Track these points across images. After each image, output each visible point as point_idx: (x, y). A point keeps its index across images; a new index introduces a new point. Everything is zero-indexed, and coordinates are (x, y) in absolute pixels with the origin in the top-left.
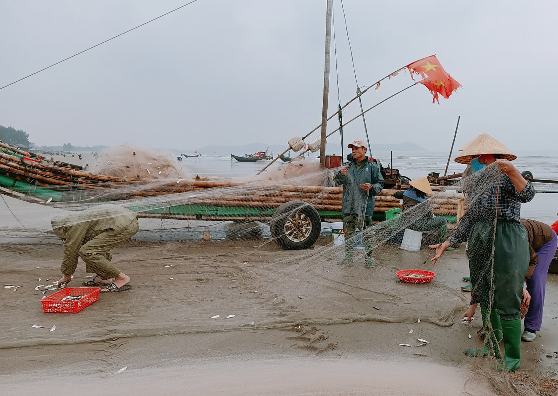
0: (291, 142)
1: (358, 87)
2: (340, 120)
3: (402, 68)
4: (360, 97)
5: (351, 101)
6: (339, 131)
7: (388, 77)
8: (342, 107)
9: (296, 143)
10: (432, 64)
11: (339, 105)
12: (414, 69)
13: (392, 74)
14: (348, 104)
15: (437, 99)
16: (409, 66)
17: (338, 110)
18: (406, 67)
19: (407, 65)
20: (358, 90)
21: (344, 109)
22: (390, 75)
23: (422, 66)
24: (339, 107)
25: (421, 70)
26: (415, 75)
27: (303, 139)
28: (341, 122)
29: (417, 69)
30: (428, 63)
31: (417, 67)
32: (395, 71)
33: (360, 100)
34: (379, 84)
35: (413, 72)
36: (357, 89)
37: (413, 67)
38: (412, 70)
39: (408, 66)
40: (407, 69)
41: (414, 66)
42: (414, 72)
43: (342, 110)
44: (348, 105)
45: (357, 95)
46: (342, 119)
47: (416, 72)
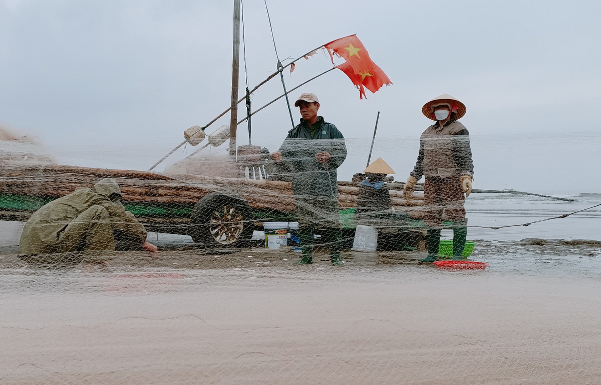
0: (189, 131)
1: (279, 61)
2: (247, 107)
3: (320, 48)
4: (281, 73)
5: (261, 84)
6: (247, 122)
7: (304, 57)
8: (250, 91)
9: (195, 134)
10: (355, 47)
11: (247, 88)
12: (334, 50)
13: (308, 54)
14: (257, 88)
15: (364, 94)
16: (328, 46)
17: (246, 95)
18: (324, 46)
19: (325, 44)
20: (279, 64)
21: (252, 93)
22: (306, 55)
23: (344, 48)
24: (246, 91)
25: (343, 52)
26: (335, 56)
27: (203, 129)
28: (249, 110)
29: (339, 50)
30: (351, 45)
31: (339, 48)
32: (311, 51)
33: (282, 76)
34: (294, 65)
35: (333, 54)
36: (277, 62)
37: (334, 48)
38: (332, 51)
39: (326, 46)
40: (326, 49)
41: (335, 46)
42: (335, 53)
43: (251, 95)
44: (256, 90)
45: (278, 69)
46: (250, 106)
47: (337, 54)
